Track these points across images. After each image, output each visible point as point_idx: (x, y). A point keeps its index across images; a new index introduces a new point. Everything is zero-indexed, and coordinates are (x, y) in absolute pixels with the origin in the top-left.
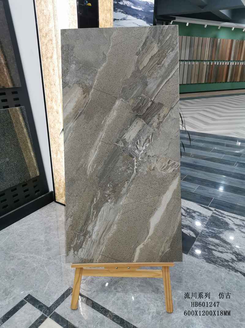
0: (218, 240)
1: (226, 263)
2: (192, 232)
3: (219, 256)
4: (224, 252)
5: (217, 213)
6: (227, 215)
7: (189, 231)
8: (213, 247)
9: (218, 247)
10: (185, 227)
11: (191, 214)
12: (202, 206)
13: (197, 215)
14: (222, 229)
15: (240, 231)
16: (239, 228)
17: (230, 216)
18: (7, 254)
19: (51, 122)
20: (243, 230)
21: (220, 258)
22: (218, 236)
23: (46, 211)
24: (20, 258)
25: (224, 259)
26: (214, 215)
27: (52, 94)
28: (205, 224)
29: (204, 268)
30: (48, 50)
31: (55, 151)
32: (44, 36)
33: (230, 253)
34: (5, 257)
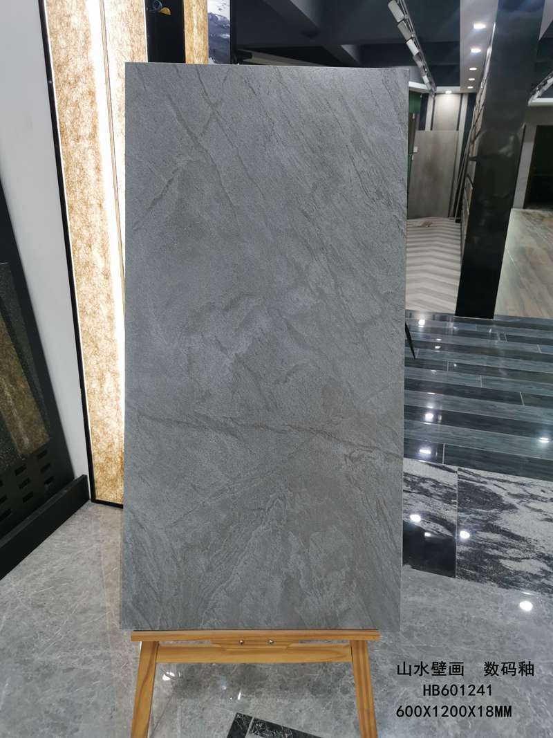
0: (498, 533)
1: (537, 582)
2: (439, 525)
3: (517, 569)
4: (523, 559)
5: (468, 476)
6: (486, 477)
7: (434, 525)
8: (496, 552)
9: (505, 549)
11: (419, 485)
12: (430, 465)
13: (432, 486)
14: (492, 508)
15: (527, 507)
16: (522, 501)
17: (493, 479)
18: (25, 662)
19: (86, 301)
20: (532, 505)
21: (520, 572)
22: (492, 525)
23: (80, 529)
24: (70, 666)
25: (530, 573)
26: (464, 481)
27: (91, 230)
28: (455, 503)
29: (502, 602)
30: (80, 119)
31: (98, 373)
32: (69, 83)
33: (533, 558)
34: (23, 672)
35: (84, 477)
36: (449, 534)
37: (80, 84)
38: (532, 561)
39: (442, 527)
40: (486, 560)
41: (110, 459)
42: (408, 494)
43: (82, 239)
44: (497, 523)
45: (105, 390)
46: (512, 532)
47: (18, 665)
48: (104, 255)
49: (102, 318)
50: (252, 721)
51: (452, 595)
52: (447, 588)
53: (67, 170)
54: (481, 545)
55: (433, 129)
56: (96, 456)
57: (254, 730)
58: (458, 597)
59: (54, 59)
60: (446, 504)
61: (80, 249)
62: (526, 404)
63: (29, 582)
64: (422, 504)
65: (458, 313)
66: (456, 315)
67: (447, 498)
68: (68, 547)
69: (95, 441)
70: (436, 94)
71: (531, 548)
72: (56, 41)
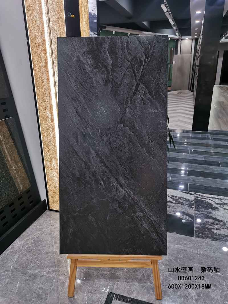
0: (211, 219)
4: (221, 229)
5: (199, 196)
6: (206, 196)
8: (211, 227)
9: (214, 225)
11: (179, 201)
12: (183, 192)
13: (184, 201)
14: (209, 209)
16: (221, 206)
17: (209, 197)
18: (25, 274)
19: (44, 131)
20: (225, 207)
21: (220, 234)
22: (209, 216)
23: (44, 221)
24: (43, 275)
25: (224, 235)
26: (197, 198)
27: (46, 103)
28: (194, 207)
29: (213, 246)
30: (41, 60)
31: (49, 159)
32: (36, 46)
33: (225, 229)
34: (25, 277)
35: (45, 200)
36: (192, 220)
37: (40, 46)
38: (225, 230)
39: (188, 217)
40: (206, 230)
41: (55, 193)
42: (174, 204)
43: (42, 106)
44: (211, 215)
45: (53, 165)
46: (217, 218)
47: (22, 274)
48: (51, 112)
49: (51, 138)
50: (115, 295)
51: (193, 244)
52: (191, 241)
53: (36, 80)
54: (204, 224)
55: (181, 54)
56: (49, 192)
57: (116, 298)
58: (195, 245)
59: (30, 37)
60: (190, 208)
61: (41, 110)
62: (222, 166)
63: (25, 242)
64: (180, 208)
65: (193, 130)
66: (192, 130)
67: (190, 205)
68: (40, 228)
69: (49, 186)
70: (181, 40)
71: (225, 224)
72: (31, 31)
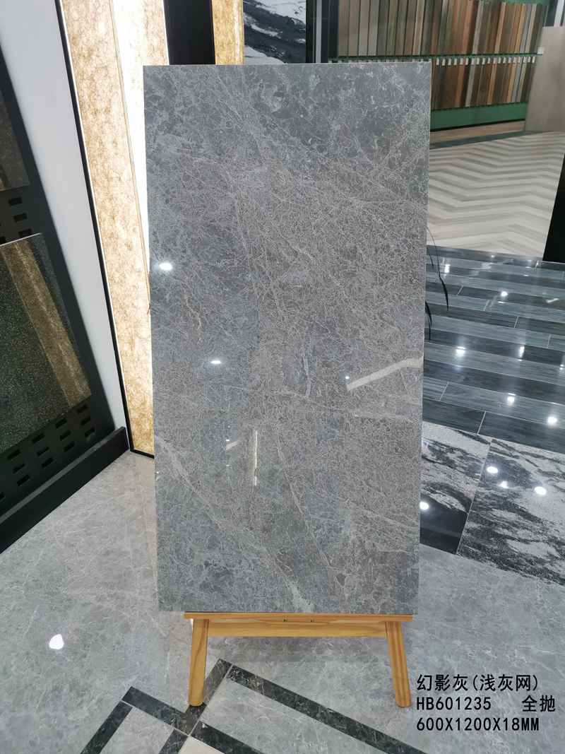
0: (514, 512)
1: (540, 566)
2: (455, 500)
3: (523, 552)
4: (531, 541)
5: (501, 448)
6: (520, 450)
7: (448, 499)
8: (506, 532)
9: (516, 529)
10: (439, 490)
11: (446, 456)
12: (464, 434)
13: (459, 457)
14: (517, 485)
15: (555, 486)
16: (551, 480)
17: (527, 453)
18: (52, 594)
20: (560, 484)
21: (525, 554)
22: (510, 503)
23: (116, 477)
25: (534, 557)
26: (495, 453)
27: (113, 203)
28: (478, 477)
29: (496, 583)
30: (96, 93)
31: (128, 337)
33: (543, 541)
34: (50, 602)
35: (123, 430)
36: (462, 509)
37: (94, 57)
38: (541, 544)
39: (457, 501)
40: (492, 539)
41: (144, 415)
42: (432, 464)
43: (106, 211)
44: (517, 501)
45: (135, 353)
46: (530, 512)
47: (46, 595)
48: (126, 227)
49: (128, 287)
50: (231, 668)
51: (448, 571)
52: (444, 563)
54: (492, 523)
56: (132, 411)
57: (231, 676)
58: (453, 574)
60: (468, 478)
61: (104, 220)
63: (66, 522)
65: (545, 257)
67: (471, 472)
68: (104, 493)
69: (130, 398)
71: (545, 529)
